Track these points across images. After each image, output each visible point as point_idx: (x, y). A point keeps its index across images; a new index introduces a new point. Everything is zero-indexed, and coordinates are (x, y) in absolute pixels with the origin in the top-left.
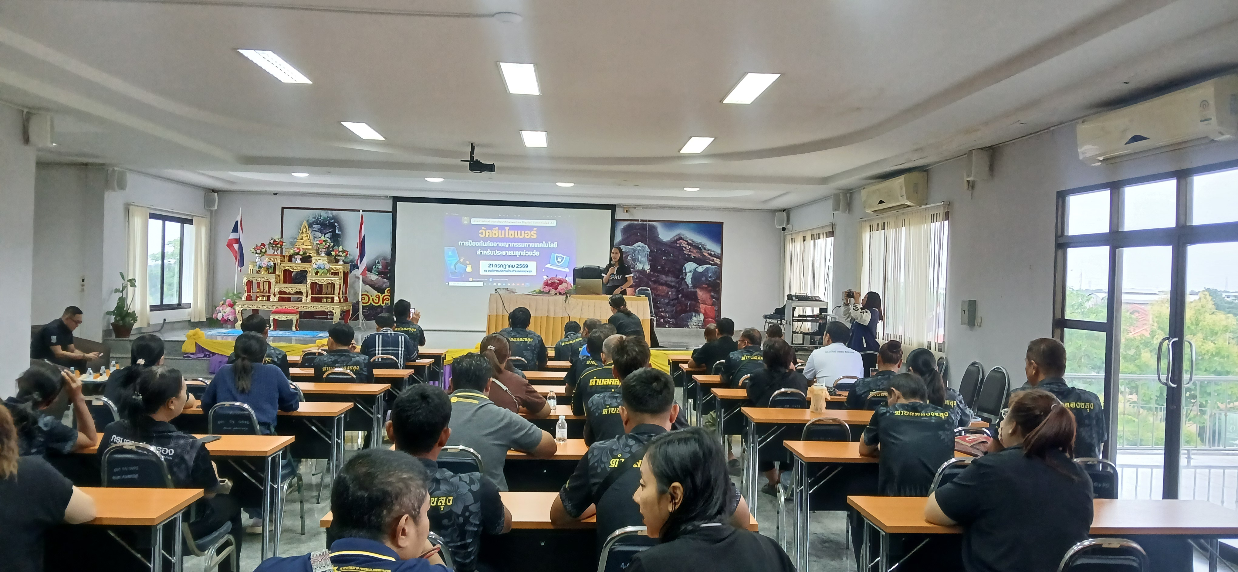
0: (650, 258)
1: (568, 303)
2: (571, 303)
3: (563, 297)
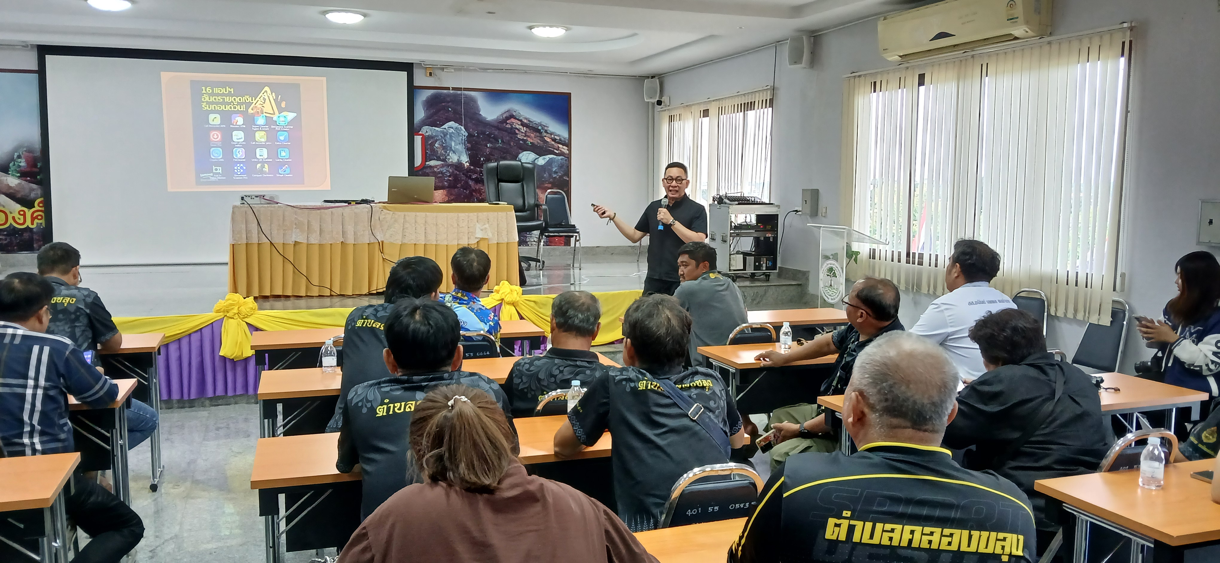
0: (469, 145)
1: (377, 218)
2: (384, 218)
3: (367, 208)
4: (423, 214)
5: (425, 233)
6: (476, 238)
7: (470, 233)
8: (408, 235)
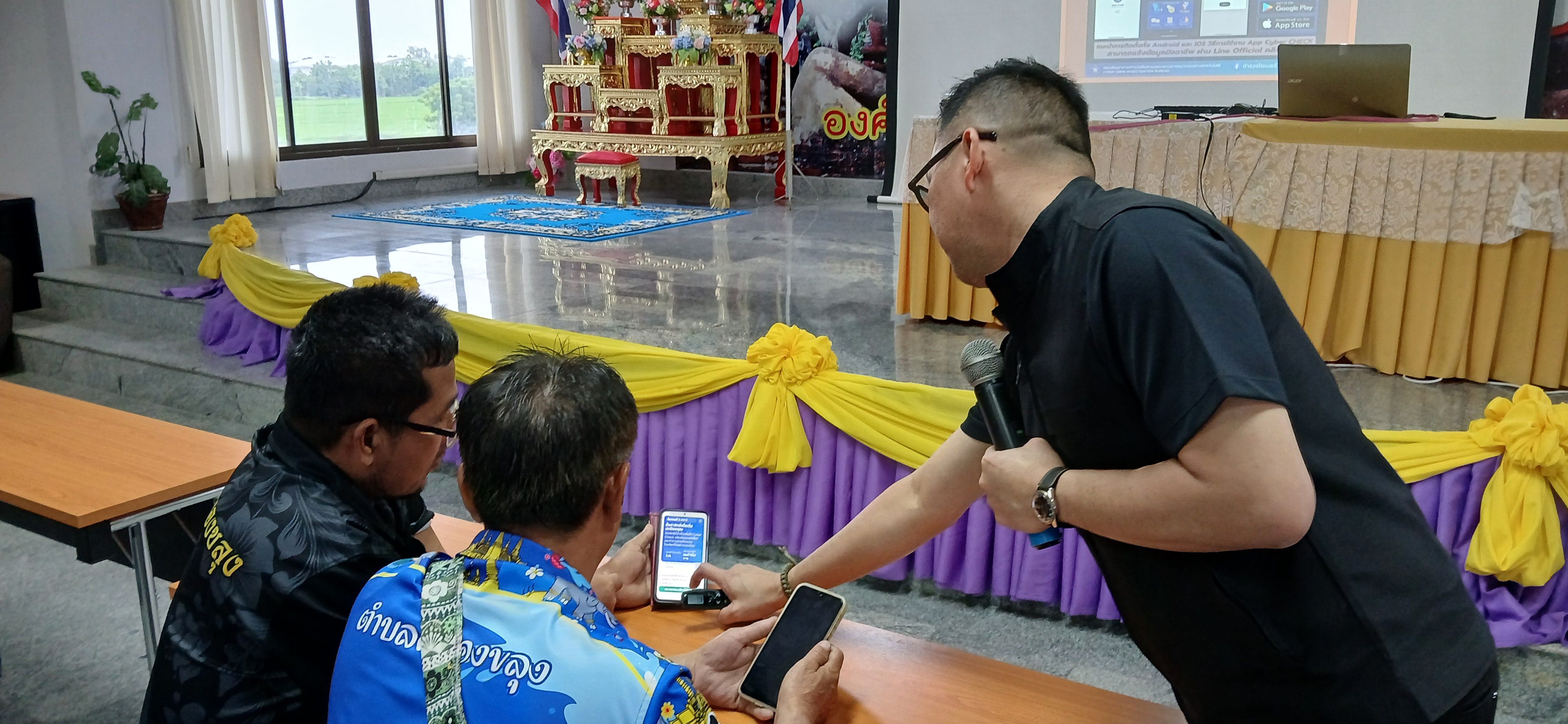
1: (1222, 158)
2: (1239, 158)
3: (1202, 129)
4: (1353, 150)
5: (1351, 202)
6: (1511, 228)
7: (1491, 213)
8: (1301, 206)
